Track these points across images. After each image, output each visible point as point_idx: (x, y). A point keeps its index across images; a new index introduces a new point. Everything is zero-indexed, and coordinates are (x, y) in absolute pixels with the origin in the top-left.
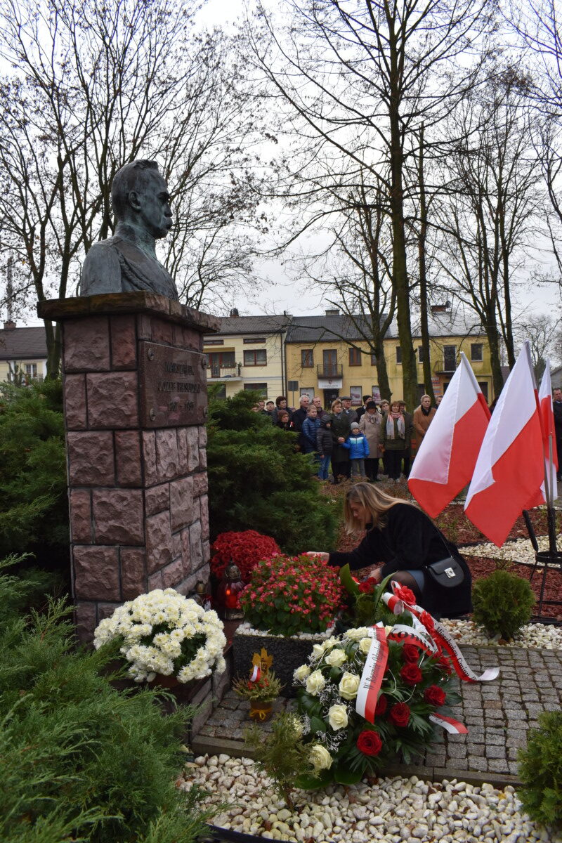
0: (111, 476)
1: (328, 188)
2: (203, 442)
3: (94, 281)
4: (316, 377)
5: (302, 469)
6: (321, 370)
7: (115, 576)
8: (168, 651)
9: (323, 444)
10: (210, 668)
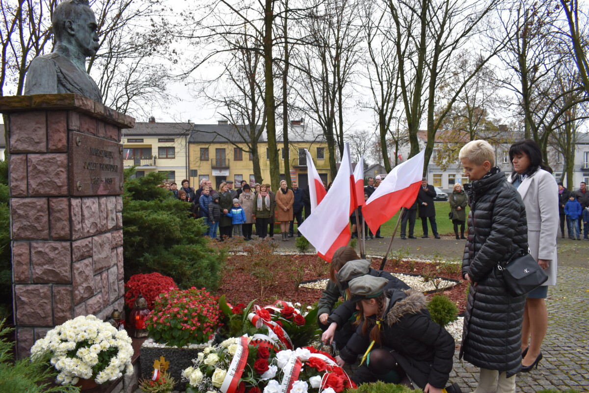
0: (46, 232)
1: (220, 34)
2: (120, 208)
3: (35, 85)
4: (210, 167)
5: (195, 229)
6: (214, 163)
7: (49, 307)
8: (88, 360)
9: (213, 213)
10: (120, 372)
